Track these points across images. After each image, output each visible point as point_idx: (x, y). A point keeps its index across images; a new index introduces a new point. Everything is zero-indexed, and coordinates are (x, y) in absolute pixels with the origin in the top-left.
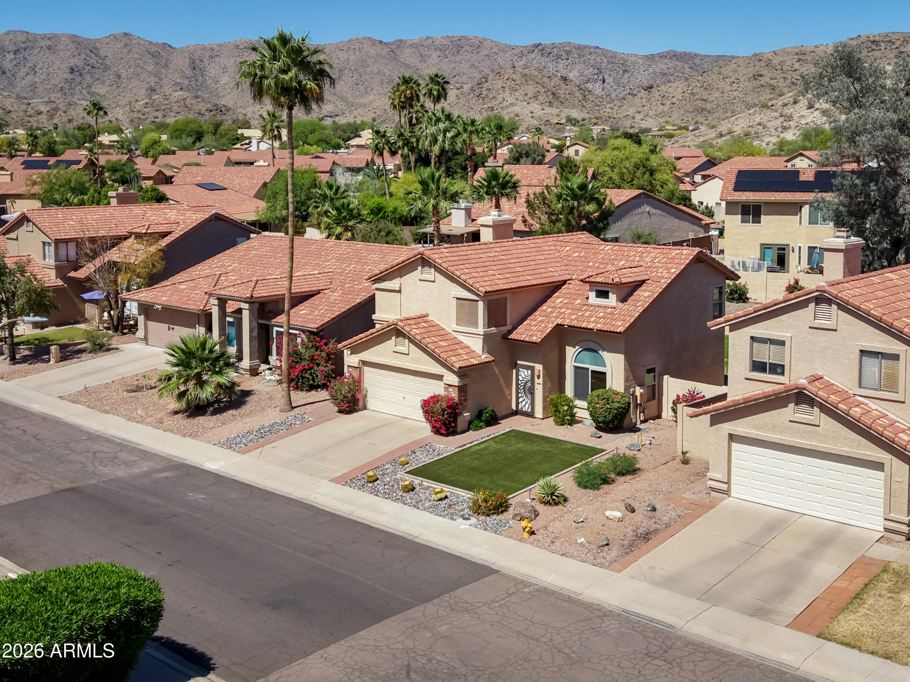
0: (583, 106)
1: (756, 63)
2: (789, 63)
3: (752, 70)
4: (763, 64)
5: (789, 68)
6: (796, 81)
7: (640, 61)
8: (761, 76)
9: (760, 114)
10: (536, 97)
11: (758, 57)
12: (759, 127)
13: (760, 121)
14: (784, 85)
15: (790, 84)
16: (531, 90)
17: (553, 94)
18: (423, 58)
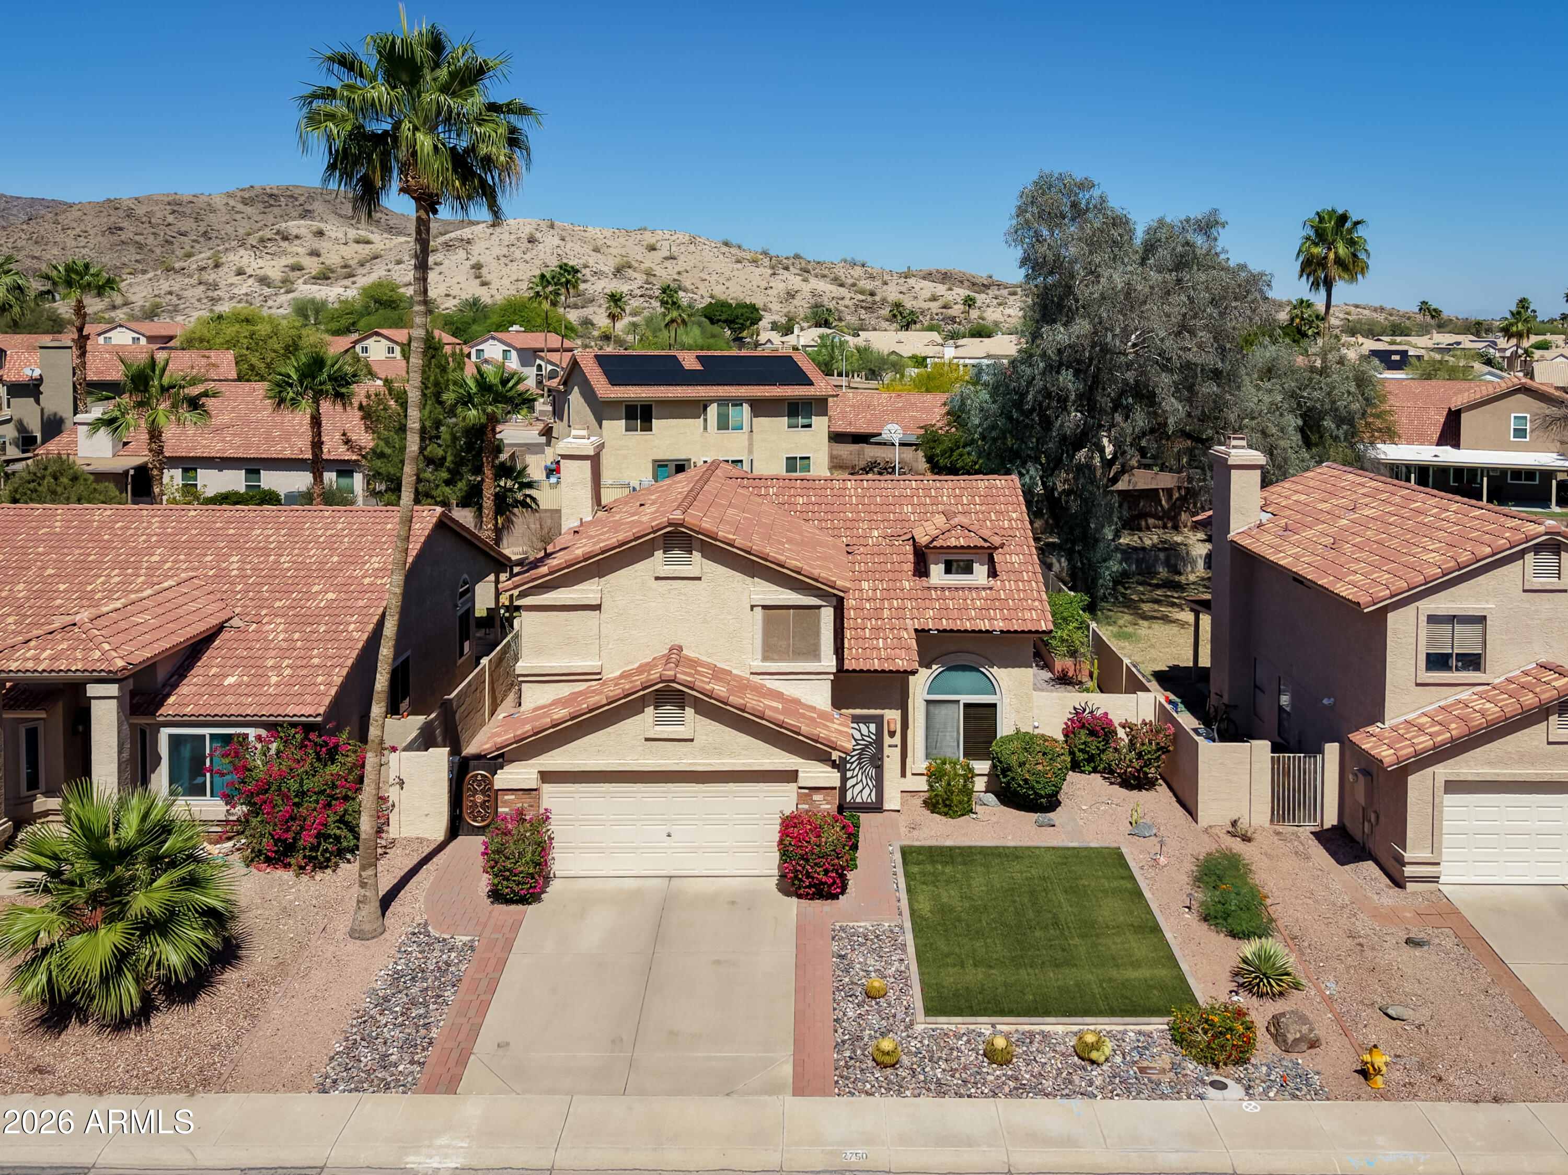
1: (111, 212)
2: (159, 215)
3: (105, 220)
4: (121, 213)
5: (160, 221)
6: (172, 239)
8: (121, 229)
9: (167, 279)
11: (113, 205)
12: (169, 297)
13: (169, 289)
14: (155, 243)
15: (163, 243)
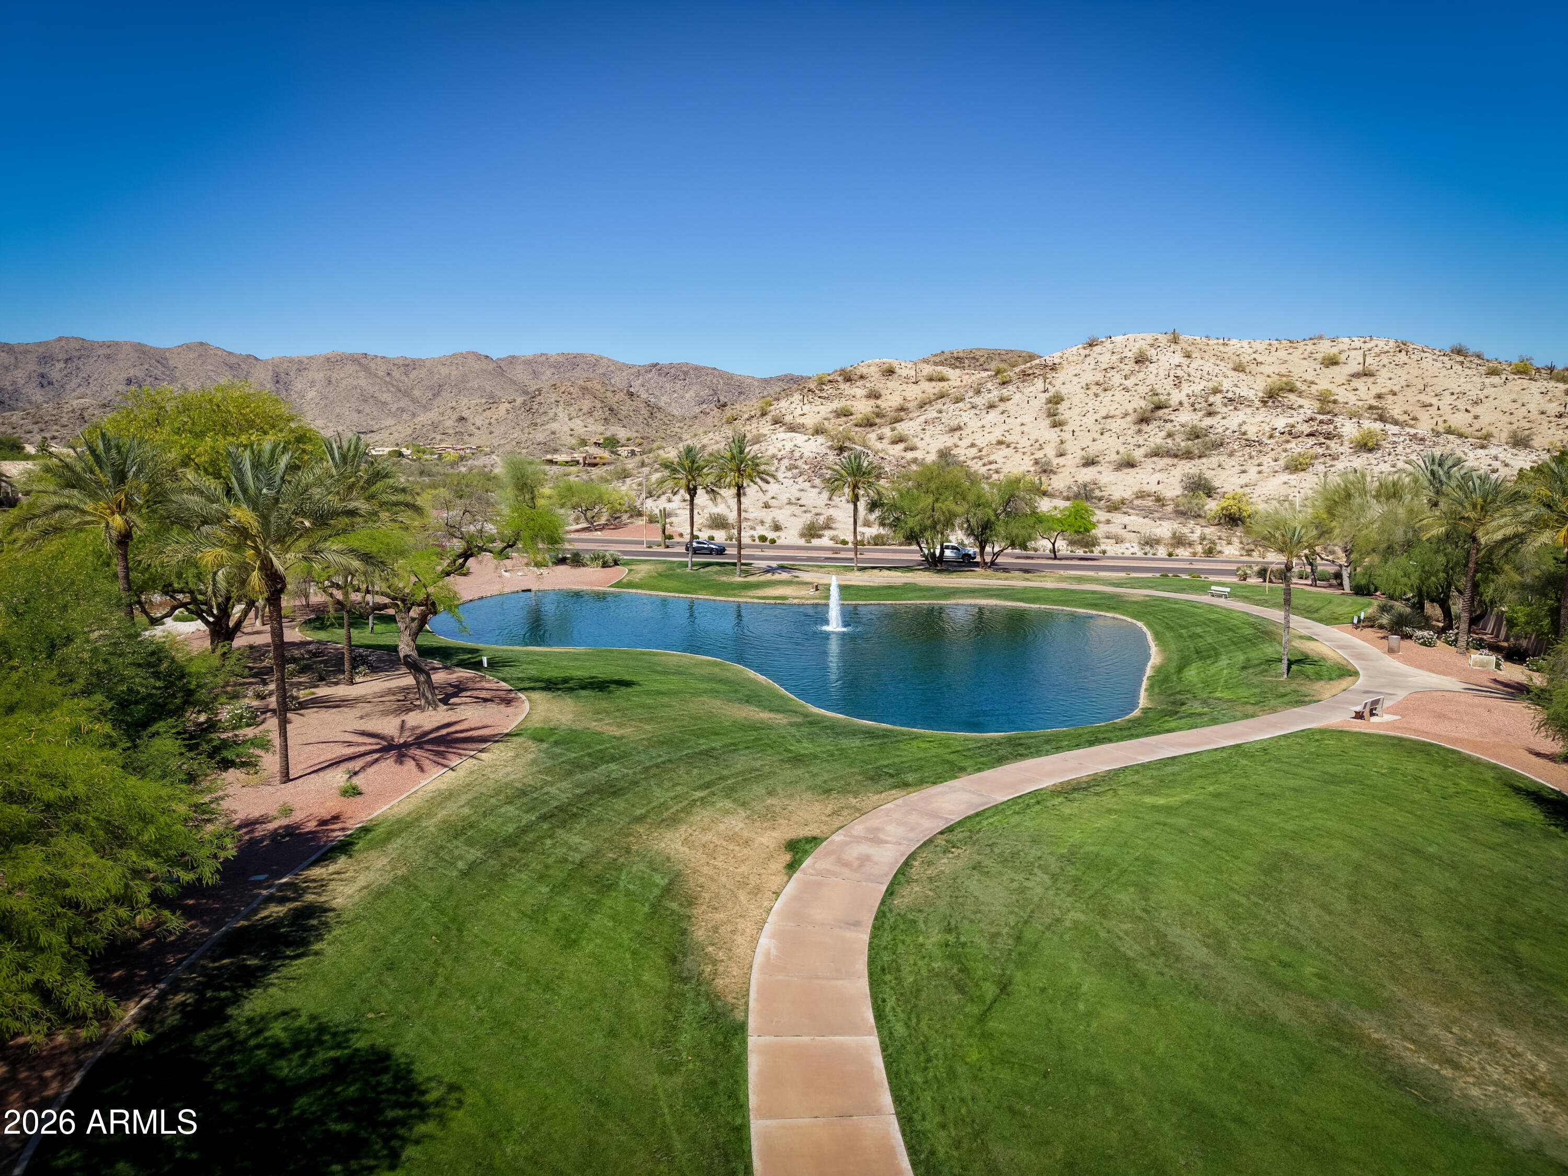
0: (647, 425)
7: (756, 383)
10: (590, 413)
16: (586, 404)
17: (611, 410)
18: (535, 374)
